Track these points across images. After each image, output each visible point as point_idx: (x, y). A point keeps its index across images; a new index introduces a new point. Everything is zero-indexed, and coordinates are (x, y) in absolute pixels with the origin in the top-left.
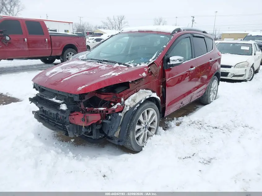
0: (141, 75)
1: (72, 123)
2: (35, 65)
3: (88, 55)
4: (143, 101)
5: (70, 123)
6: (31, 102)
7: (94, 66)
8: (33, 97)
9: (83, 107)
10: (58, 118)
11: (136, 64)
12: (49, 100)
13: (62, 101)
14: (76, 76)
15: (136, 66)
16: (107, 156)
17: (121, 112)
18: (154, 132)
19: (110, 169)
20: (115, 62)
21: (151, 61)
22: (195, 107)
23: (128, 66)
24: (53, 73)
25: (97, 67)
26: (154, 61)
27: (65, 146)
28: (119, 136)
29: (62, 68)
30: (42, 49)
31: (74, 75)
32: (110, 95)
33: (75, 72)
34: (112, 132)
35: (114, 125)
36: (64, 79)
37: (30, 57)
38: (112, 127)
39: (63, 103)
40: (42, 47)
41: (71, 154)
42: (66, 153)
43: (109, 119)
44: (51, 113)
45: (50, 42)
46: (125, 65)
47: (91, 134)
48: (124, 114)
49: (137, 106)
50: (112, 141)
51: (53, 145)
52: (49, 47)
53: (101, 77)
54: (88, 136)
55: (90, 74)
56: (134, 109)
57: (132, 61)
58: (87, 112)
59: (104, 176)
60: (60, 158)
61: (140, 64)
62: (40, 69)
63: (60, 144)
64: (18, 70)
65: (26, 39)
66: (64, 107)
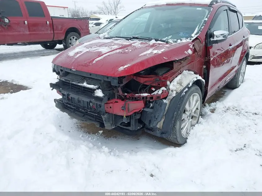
0: (187, 52)
1: (108, 113)
2: (36, 51)
3: (109, 33)
4: (191, 85)
5: (106, 113)
6: (52, 88)
7: (125, 44)
8: (56, 83)
9: (121, 93)
10: (89, 106)
11: (175, 40)
12: (79, 85)
13: (96, 87)
14: (109, 55)
15: (176, 42)
16: (148, 150)
17: (165, 98)
18: (195, 122)
19: (156, 166)
20: (149, 38)
21: (194, 36)
22: (223, 91)
23: (167, 43)
24: (77, 53)
25: (130, 45)
26: (197, 37)
27: (94, 139)
28: (162, 127)
29: (87, 47)
30: (43, 32)
31: (107, 54)
32: (151, 77)
33: (107, 51)
34: (155, 122)
35: (158, 114)
36: (96, 58)
37: (31, 41)
38: (155, 116)
39: (98, 89)
40: (44, 31)
41: (106, 149)
42: (99, 148)
43: (150, 107)
44: (79, 101)
45: (52, 25)
46: (164, 41)
47: (129, 124)
48: (169, 100)
49: (185, 91)
50: (152, 133)
51: (80, 139)
52: (51, 31)
53: (140, 55)
54: (125, 127)
55: (125, 53)
56: (182, 95)
57: (170, 37)
58: (127, 99)
59: (152, 176)
60: (94, 155)
61: (181, 40)
62: (42, 55)
63: (87, 137)
64: (18, 56)
65: (26, 22)
66: (99, 93)
